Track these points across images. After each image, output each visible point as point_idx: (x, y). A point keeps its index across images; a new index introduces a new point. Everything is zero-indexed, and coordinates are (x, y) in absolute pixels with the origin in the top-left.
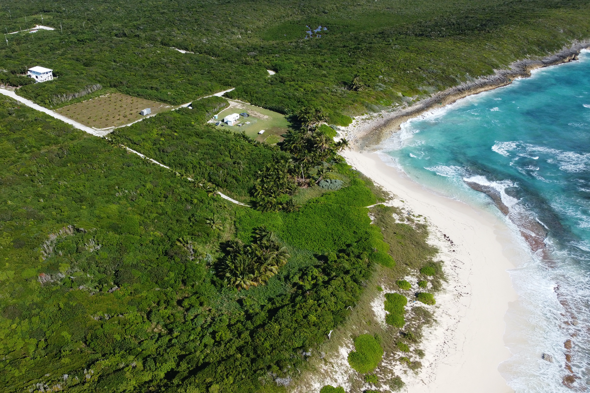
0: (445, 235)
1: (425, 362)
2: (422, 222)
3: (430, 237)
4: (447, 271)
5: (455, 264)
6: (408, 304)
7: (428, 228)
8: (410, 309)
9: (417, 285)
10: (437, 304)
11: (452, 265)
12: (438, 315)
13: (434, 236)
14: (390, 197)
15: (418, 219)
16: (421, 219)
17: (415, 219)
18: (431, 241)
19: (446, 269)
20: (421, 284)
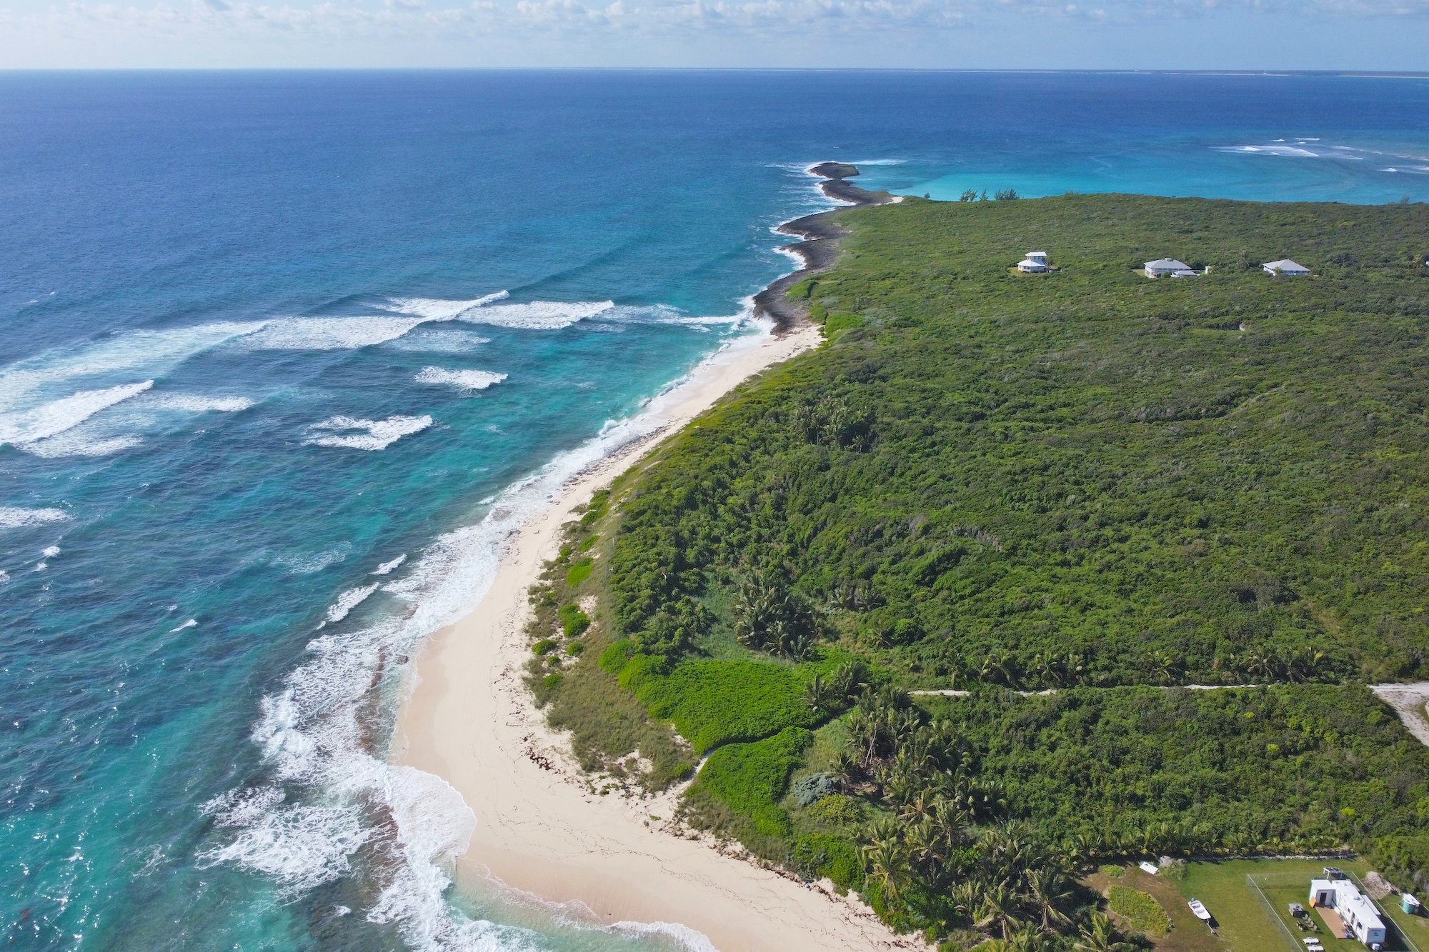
0: (548, 768)
1: (527, 597)
2: (595, 776)
3: (569, 747)
4: (528, 696)
5: (520, 716)
6: (562, 633)
7: (578, 767)
8: (559, 630)
9: (561, 658)
10: (530, 649)
11: (523, 712)
12: (526, 638)
13: (564, 750)
14: (686, 819)
15: (605, 782)
16: (599, 787)
17: (610, 781)
18: (565, 738)
19: (528, 698)
20: (557, 661)
